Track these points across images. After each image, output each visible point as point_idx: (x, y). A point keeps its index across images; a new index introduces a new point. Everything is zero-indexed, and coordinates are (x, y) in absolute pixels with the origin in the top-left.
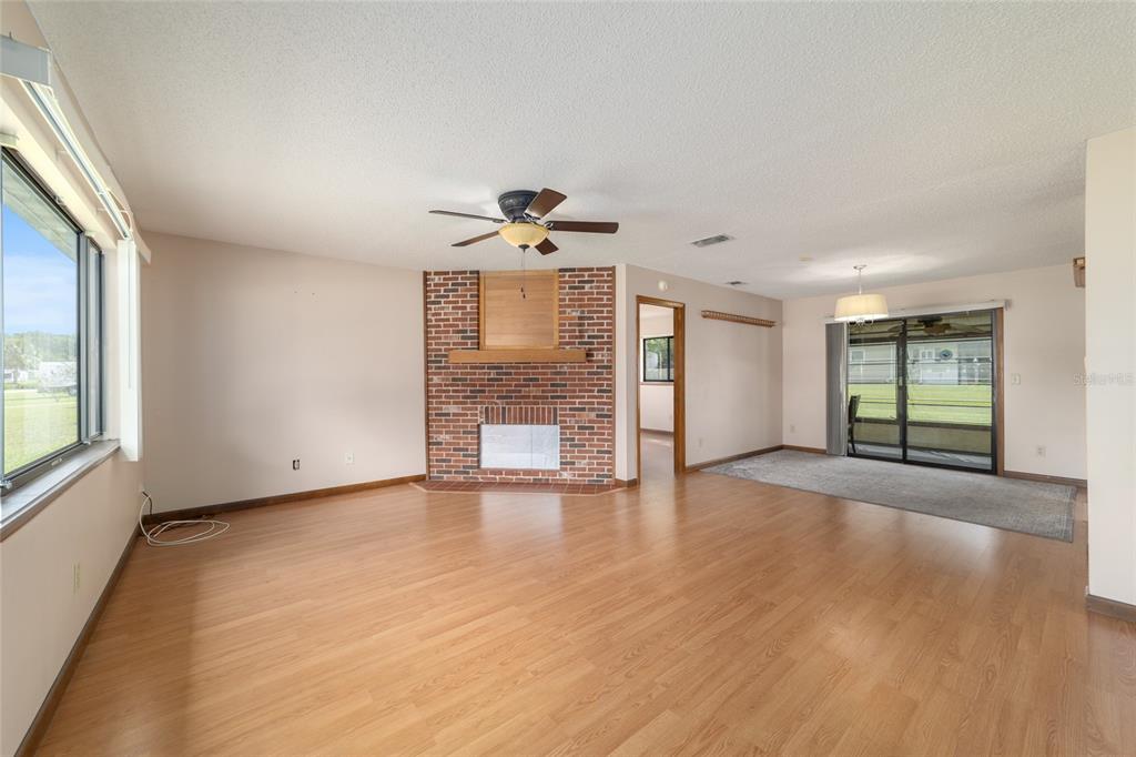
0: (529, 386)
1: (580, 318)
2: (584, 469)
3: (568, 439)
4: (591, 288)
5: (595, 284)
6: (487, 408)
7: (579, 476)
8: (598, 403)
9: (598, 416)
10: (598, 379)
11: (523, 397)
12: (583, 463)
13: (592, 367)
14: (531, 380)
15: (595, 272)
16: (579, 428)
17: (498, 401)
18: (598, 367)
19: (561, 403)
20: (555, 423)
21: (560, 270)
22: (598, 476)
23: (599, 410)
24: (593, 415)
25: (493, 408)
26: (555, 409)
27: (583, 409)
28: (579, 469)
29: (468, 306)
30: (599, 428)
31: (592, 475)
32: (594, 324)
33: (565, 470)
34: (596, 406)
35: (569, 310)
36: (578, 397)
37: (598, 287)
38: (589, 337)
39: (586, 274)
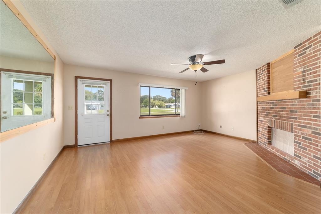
0: (282, 111)
1: (304, 72)
2: (306, 164)
3: (297, 143)
4: (310, 51)
5: (312, 47)
6: (270, 120)
7: (304, 166)
8: (314, 124)
9: (313, 133)
10: (313, 109)
11: (281, 116)
12: (305, 160)
13: (310, 101)
14: (283, 108)
15: (313, 39)
16: (303, 137)
17: (273, 117)
18: (313, 101)
19: (295, 121)
20: (292, 132)
21: (295, 48)
22: (314, 172)
23: (314, 128)
24: (310, 132)
25: (271, 120)
26: (292, 124)
27: (305, 127)
28: (303, 163)
29: (265, 78)
30: (314, 141)
31: (311, 170)
32: (311, 74)
33: (297, 159)
34: (312, 126)
35: (298, 69)
36: (302, 119)
37: (314, 48)
38: (308, 82)
39: (307, 43)
